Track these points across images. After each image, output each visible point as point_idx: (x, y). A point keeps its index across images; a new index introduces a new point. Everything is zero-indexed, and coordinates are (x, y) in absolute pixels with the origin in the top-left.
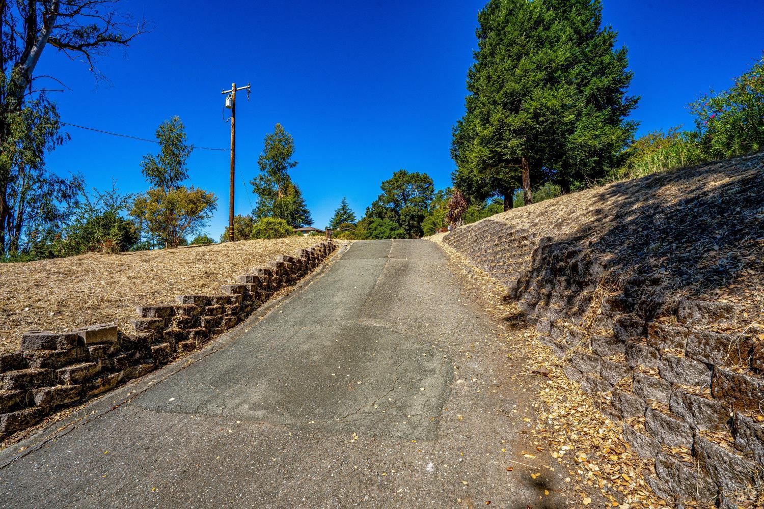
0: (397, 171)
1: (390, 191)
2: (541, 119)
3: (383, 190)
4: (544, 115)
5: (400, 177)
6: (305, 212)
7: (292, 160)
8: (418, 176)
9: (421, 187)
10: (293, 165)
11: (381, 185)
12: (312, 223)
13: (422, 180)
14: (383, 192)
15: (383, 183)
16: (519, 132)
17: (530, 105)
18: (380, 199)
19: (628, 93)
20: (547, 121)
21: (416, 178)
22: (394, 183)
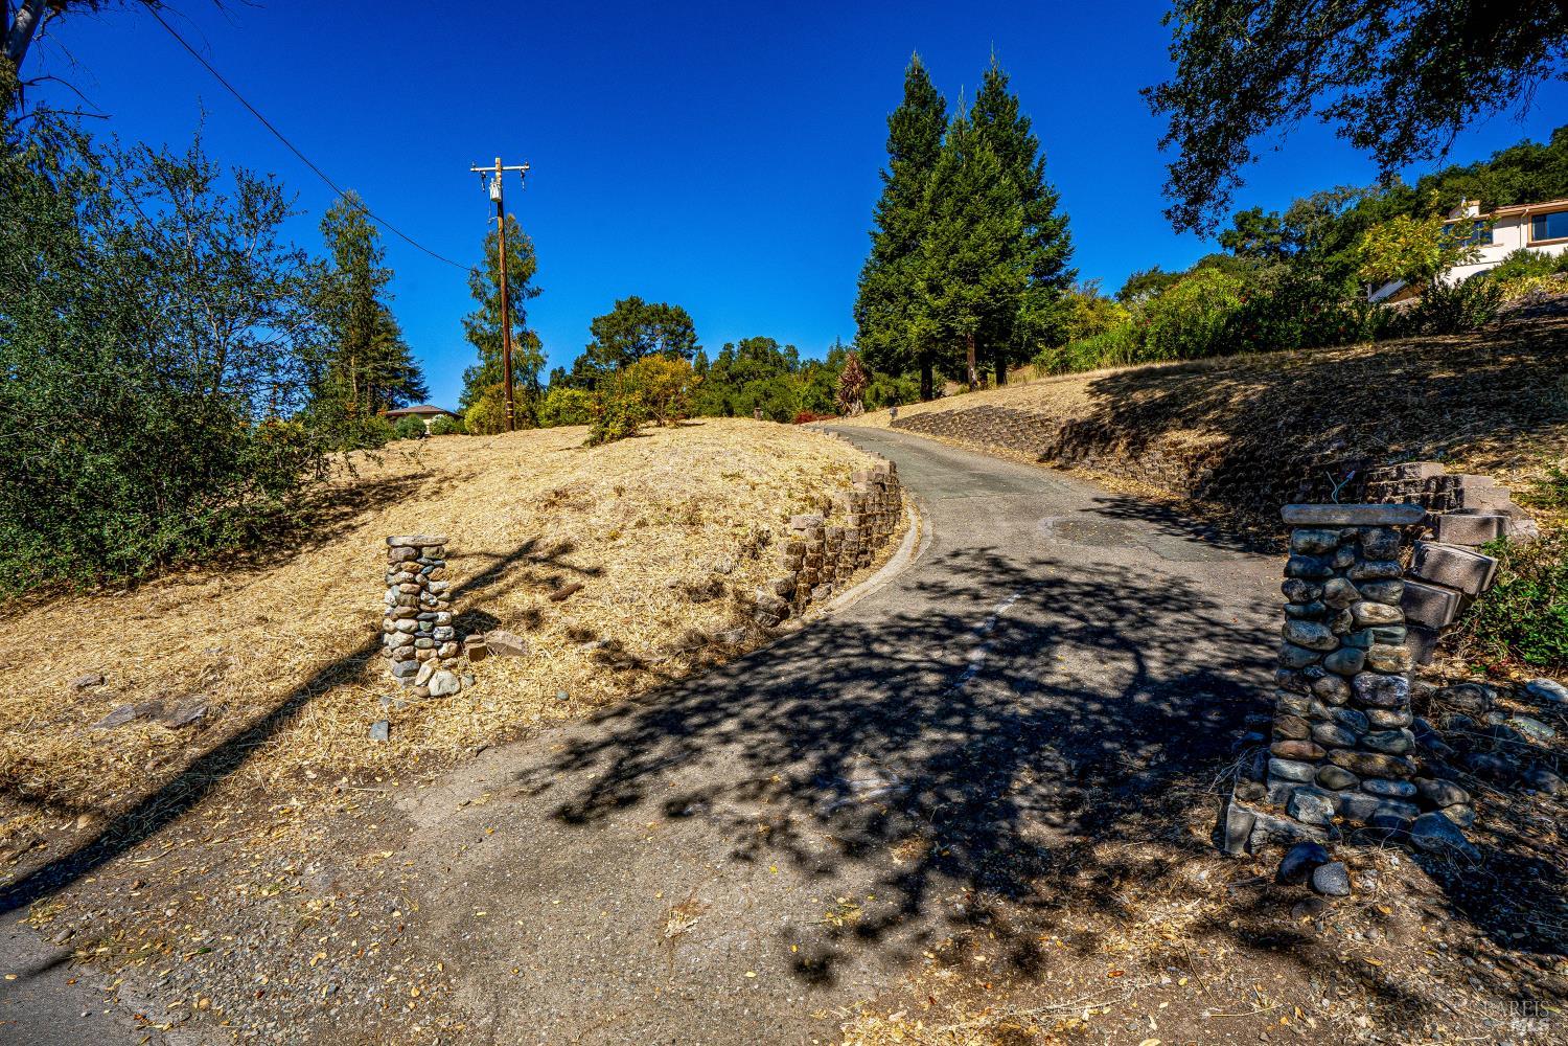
0: (624, 298)
1: (610, 338)
2: (998, 296)
3: (596, 333)
4: (1001, 293)
5: (630, 312)
6: (413, 372)
7: (532, 284)
8: (665, 310)
9: (672, 333)
10: (534, 294)
11: (592, 325)
12: (426, 398)
13: (673, 319)
14: (595, 339)
15: (595, 321)
16: (976, 309)
17: (990, 281)
18: (590, 352)
19: (1069, 265)
20: (1003, 299)
21: (661, 313)
22: (619, 322)
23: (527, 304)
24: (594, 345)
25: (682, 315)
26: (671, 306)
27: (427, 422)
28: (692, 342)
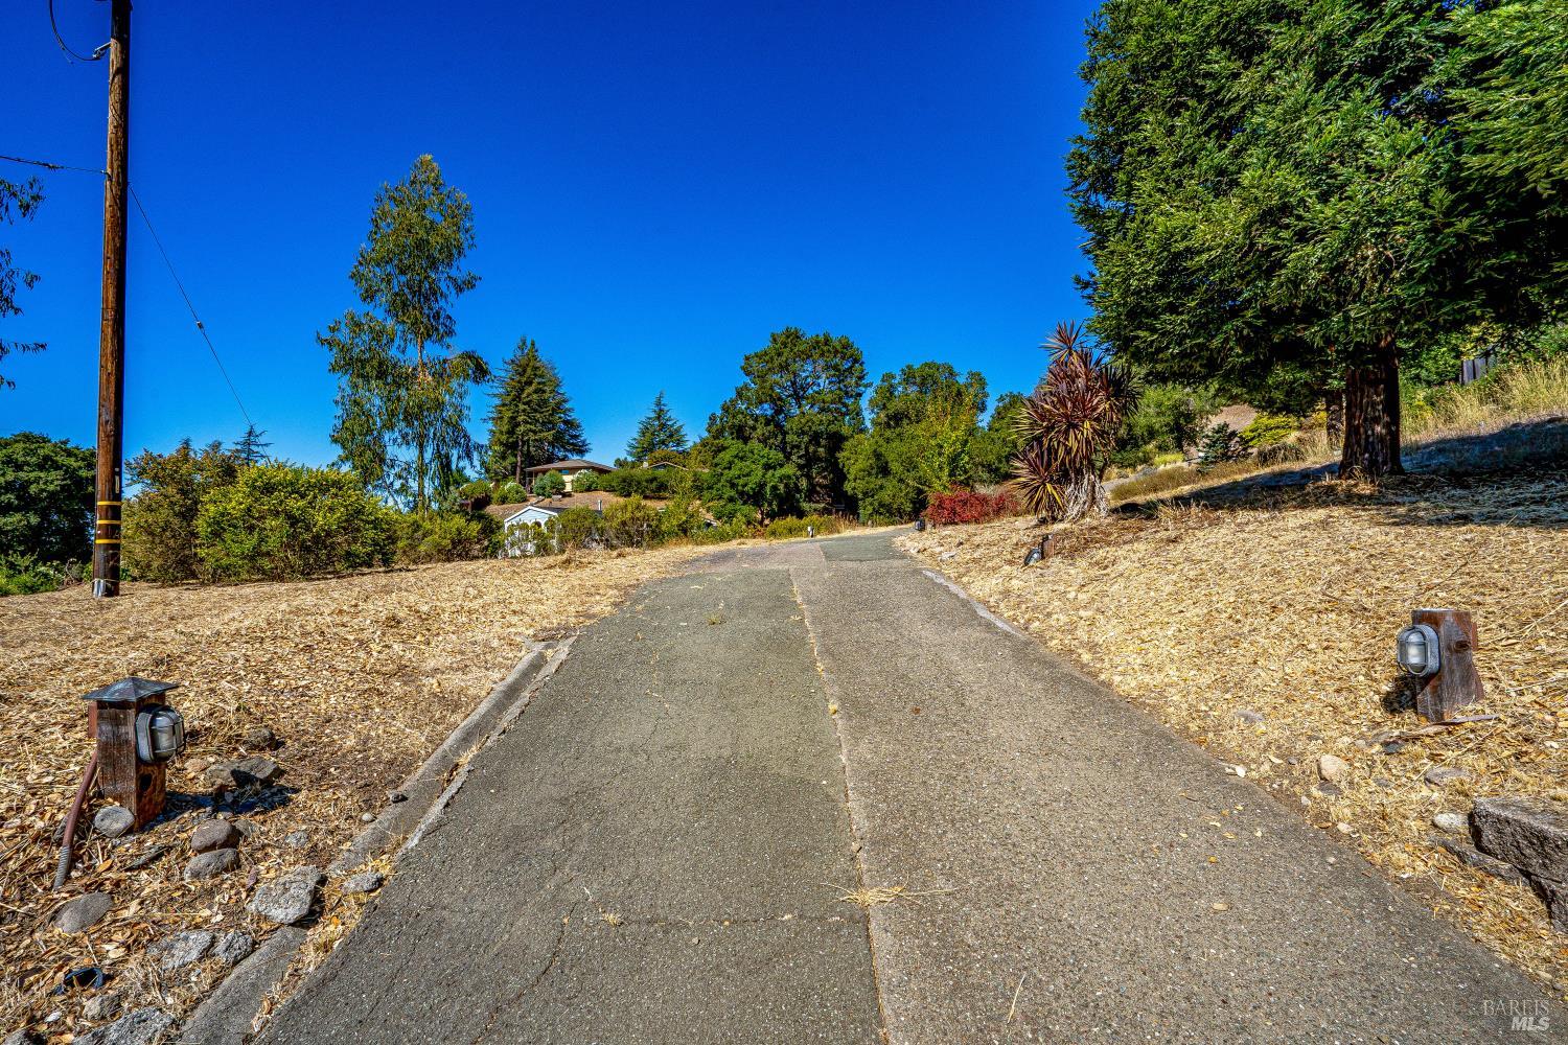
1: (762, 377)
3: (748, 374)
5: (785, 345)
6: (570, 424)
8: (827, 342)
10: (466, 284)
11: (743, 363)
12: (586, 452)
13: (836, 352)
14: (748, 380)
18: (739, 394)
21: (822, 346)
22: (772, 358)
23: (453, 305)
24: (746, 387)
25: (846, 346)
26: (835, 336)
27: (567, 478)
28: (861, 378)
